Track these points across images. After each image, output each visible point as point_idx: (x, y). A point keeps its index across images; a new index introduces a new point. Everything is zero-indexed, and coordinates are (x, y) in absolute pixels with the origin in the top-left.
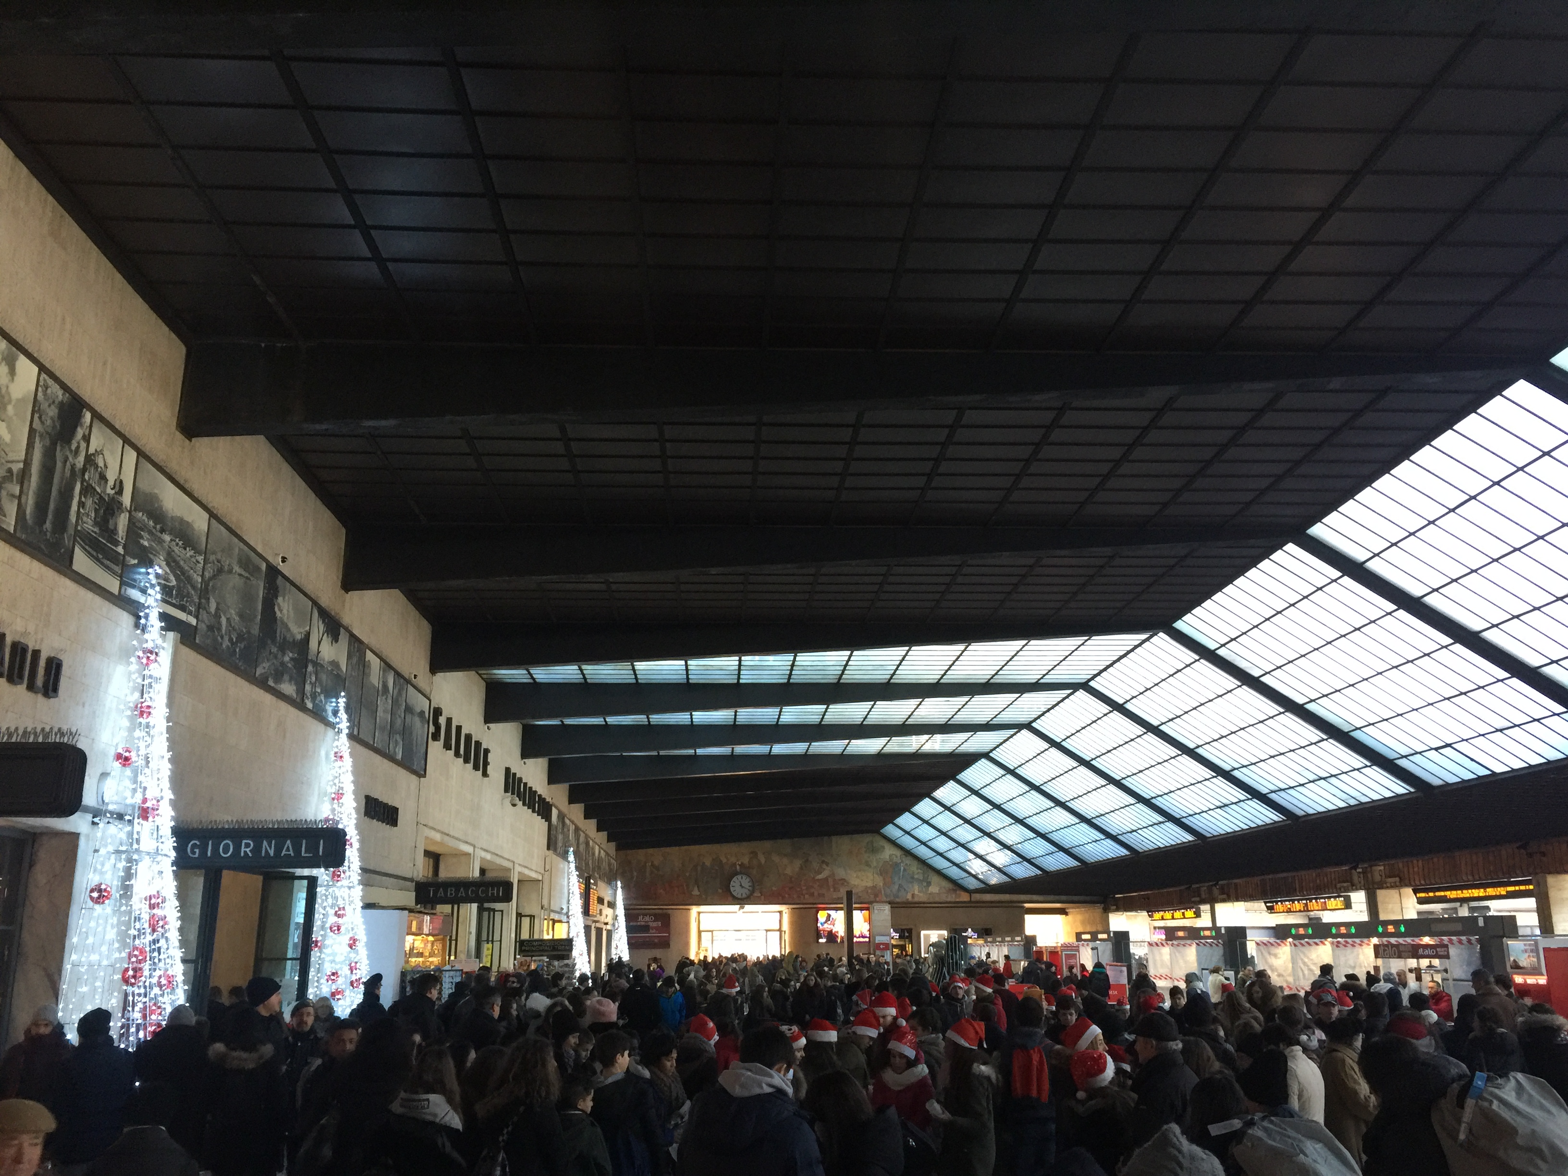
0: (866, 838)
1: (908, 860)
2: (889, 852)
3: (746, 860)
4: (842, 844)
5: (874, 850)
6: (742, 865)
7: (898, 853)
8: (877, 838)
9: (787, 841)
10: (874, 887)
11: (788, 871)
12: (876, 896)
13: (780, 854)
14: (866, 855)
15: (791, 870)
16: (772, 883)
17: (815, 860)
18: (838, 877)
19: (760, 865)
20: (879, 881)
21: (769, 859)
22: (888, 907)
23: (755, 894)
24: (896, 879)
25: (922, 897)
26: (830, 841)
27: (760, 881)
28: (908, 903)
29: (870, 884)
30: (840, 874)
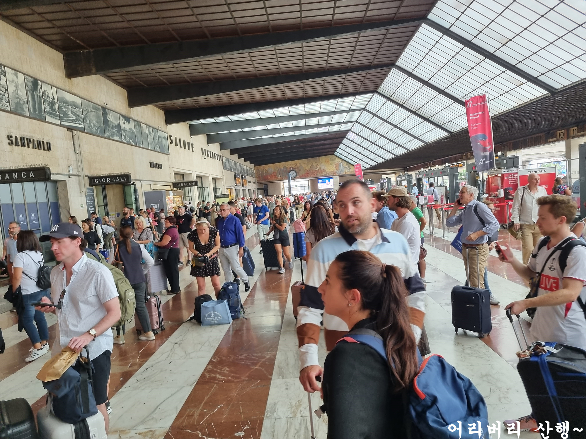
0: (330, 156)
1: (344, 162)
2: (337, 160)
3: (294, 166)
4: (322, 159)
5: (333, 160)
6: (292, 168)
7: (340, 160)
8: (334, 156)
9: (306, 160)
11: (307, 168)
12: (334, 174)
13: (303, 164)
14: (330, 162)
15: (308, 167)
16: (302, 172)
17: (315, 164)
18: (322, 169)
19: (298, 168)
20: (335, 169)
21: (300, 165)
22: (338, 177)
23: (297, 176)
24: (340, 168)
25: (348, 173)
26: (319, 158)
27: (299, 172)
28: (344, 175)
29: (332, 171)
30: (323, 168)
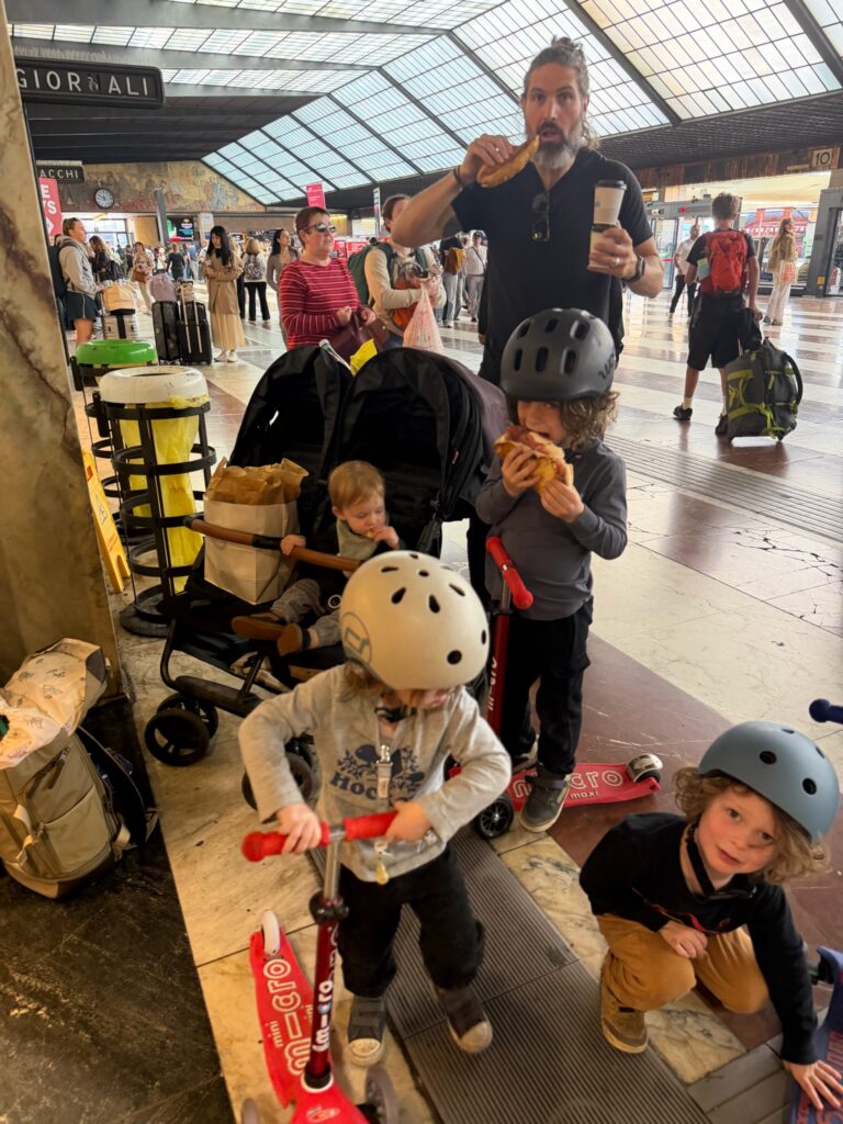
0: (192, 164)
1: (223, 182)
2: (209, 174)
3: (105, 179)
4: (175, 168)
5: (197, 174)
6: (102, 182)
7: (216, 176)
8: (199, 164)
9: (133, 165)
10: (200, 201)
11: (138, 187)
12: (203, 207)
13: (129, 175)
14: (193, 178)
15: (140, 186)
16: (127, 198)
17: (156, 180)
18: (174, 193)
19: (116, 183)
20: (203, 197)
21: (121, 178)
22: (211, 216)
23: (117, 205)
24: (215, 195)
25: (234, 209)
26: (166, 165)
27: (118, 196)
28: (224, 213)
29: (198, 199)
30: (176, 191)
